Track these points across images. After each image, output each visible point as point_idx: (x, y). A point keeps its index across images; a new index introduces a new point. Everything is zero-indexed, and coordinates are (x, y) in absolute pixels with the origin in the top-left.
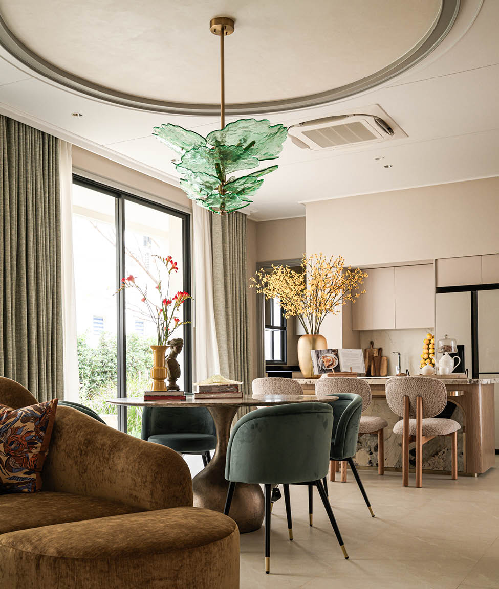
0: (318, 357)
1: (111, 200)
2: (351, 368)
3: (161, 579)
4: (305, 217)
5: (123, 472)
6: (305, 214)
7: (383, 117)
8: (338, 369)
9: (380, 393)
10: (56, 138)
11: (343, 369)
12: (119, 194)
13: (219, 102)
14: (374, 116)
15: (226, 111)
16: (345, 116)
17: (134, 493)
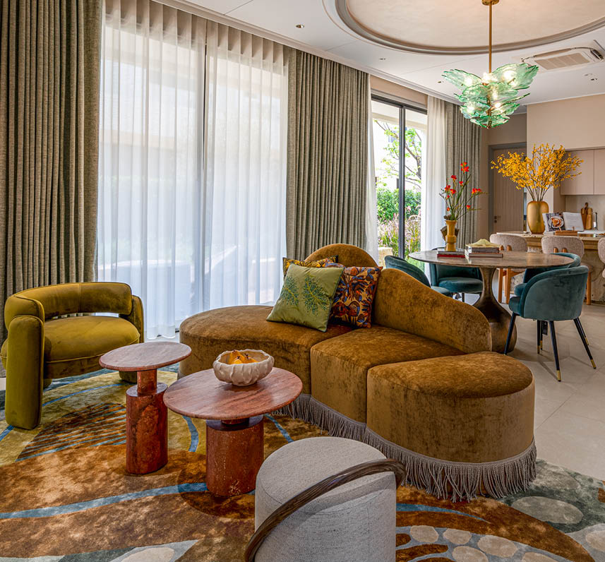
0: (548, 218)
1: (396, 110)
2: (573, 228)
3: (489, 416)
4: (526, 114)
5: (442, 322)
6: (526, 111)
7: (597, 48)
8: (563, 227)
9: (593, 247)
10: (367, 74)
11: (568, 228)
12: (401, 106)
13: (488, 44)
14: (590, 49)
15: (492, 50)
16: (570, 49)
17: (451, 338)
